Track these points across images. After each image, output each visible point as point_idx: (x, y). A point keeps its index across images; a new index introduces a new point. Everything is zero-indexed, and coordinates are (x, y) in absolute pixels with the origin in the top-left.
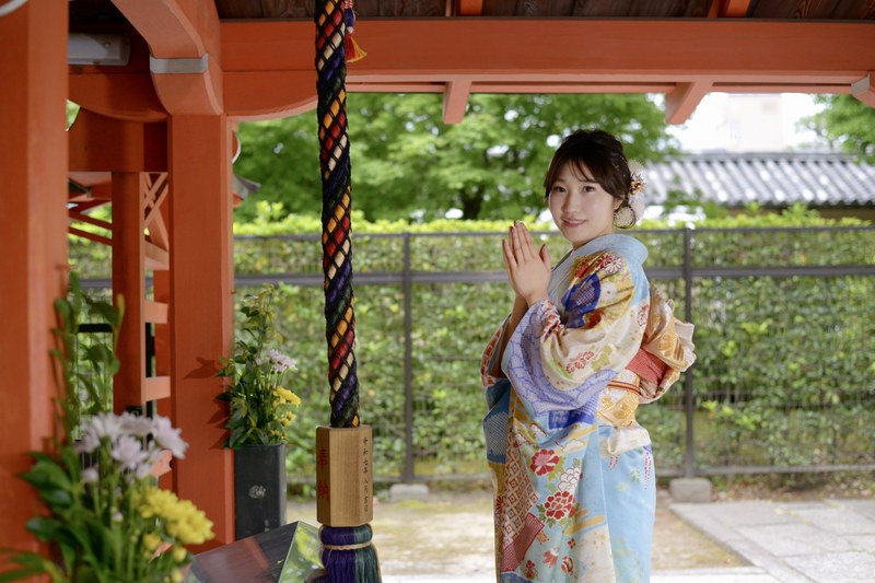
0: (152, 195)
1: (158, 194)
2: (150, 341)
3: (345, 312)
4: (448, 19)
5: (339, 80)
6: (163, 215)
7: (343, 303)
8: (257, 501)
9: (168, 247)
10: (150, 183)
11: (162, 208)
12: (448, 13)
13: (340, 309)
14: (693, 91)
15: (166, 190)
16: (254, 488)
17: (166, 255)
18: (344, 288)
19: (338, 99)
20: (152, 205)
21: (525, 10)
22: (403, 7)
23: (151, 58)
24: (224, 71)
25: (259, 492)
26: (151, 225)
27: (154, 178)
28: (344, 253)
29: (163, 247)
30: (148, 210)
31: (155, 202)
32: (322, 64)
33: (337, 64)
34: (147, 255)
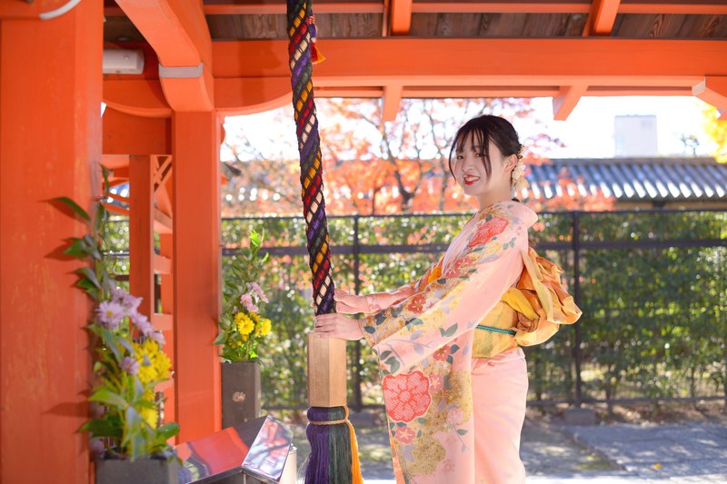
0: (159, 174)
1: (164, 174)
2: (158, 288)
3: (321, 245)
4: (384, 38)
5: (306, 75)
6: (168, 190)
7: (319, 240)
8: (238, 404)
9: (171, 214)
10: (158, 165)
11: (167, 185)
12: (384, 34)
13: (317, 244)
14: (573, 93)
15: (170, 172)
16: (236, 394)
17: (170, 222)
18: (319, 229)
19: (307, 90)
20: (159, 182)
21: (442, 33)
22: (350, 30)
23: (160, 66)
24: (215, 77)
25: (240, 397)
26: (159, 197)
27: (161, 161)
28: (317, 202)
29: (167, 214)
30: (156, 186)
31: (162, 180)
32: (293, 64)
33: (304, 64)
34: (156, 219)
